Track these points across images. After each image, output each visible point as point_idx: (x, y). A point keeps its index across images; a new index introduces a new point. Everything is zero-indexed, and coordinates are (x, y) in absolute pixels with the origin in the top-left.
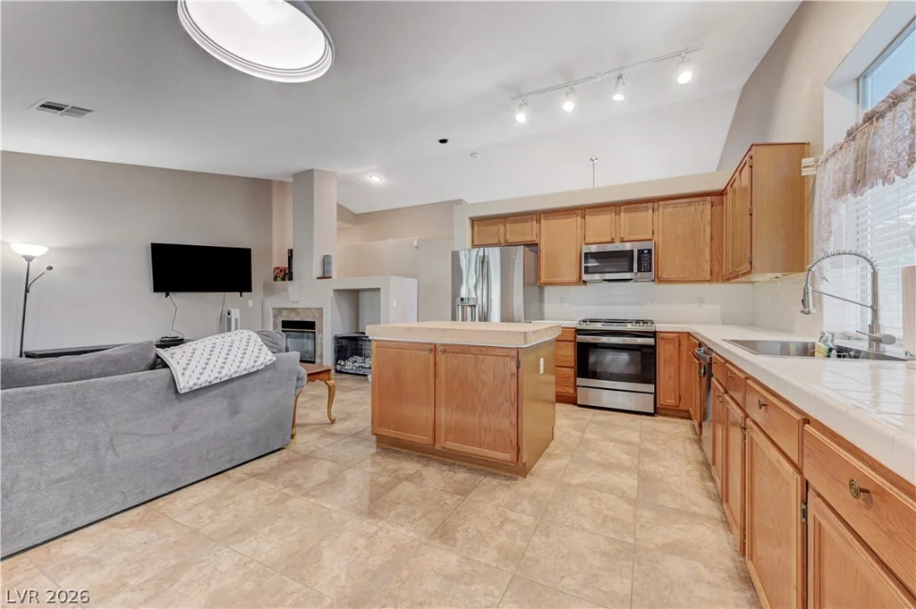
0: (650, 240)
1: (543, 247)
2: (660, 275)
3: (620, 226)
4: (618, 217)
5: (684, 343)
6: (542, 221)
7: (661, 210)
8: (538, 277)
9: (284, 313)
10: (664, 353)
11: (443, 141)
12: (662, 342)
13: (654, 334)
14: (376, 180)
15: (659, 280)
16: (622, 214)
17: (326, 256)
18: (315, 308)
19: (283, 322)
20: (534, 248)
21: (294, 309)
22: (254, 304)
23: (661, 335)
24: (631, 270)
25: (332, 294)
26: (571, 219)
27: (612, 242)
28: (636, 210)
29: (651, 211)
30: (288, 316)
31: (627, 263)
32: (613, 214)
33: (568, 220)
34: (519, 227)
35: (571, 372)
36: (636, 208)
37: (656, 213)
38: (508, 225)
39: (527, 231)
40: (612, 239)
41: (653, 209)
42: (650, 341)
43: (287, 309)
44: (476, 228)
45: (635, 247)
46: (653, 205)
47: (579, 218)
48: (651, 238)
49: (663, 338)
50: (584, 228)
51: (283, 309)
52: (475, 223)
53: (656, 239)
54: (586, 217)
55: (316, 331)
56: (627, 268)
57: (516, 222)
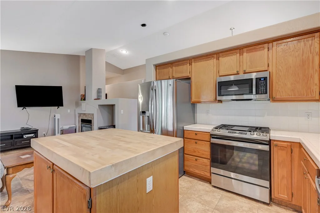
0: (267, 71)
1: (193, 80)
2: (274, 96)
3: (243, 63)
4: (241, 57)
5: (296, 150)
6: (193, 64)
7: (274, 48)
8: (190, 98)
9: (82, 115)
10: (278, 157)
11: (144, 25)
12: (275, 149)
13: (269, 143)
14: (124, 52)
15: (273, 99)
16: (245, 54)
17: (99, 89)
18: (92, 114)
19: (81, 119)
20: (188, 81)
21: (85, 114)
22: (70, 111)
23: (275, 143)
24: (251, 92)
25: (97, 107)
26: (210, 61)
27: (238, 74)
28: (256, 50)
29: (266, 50)
30: (83, 117)
31: (248, 89)
32: (238, 55)
33: (208, 61)
34: (180, 68)
35: (208, 162)
36: (255, 49)
37: (271, 51)
38: (174, 68)
39: (184, 70)
40: (238, 72)
41: (268, 48)
42: (266, 148)
43: (83, 114)
44: (157, 70)
45: (254, 76)
46: (268, 45)
47: (215, 60)
48: (266, 69)
49: (276, 146)
50: (218, 66)
51: (81, 114)
52: (157, 67)
53: (270, 70)
54: (220, 58)
55: (92, 124)
56: (248, 91)
57: (178, 65)
